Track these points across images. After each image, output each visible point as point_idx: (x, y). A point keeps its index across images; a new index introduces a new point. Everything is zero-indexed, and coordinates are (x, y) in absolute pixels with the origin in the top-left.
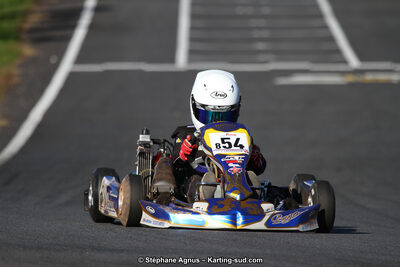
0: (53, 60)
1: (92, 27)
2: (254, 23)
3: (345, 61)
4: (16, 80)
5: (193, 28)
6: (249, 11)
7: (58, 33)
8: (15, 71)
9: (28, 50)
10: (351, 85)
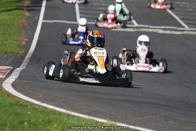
0: (36, 18)
1: (46, 7)
2: (100, 8)
3: (133, 24)
4: (26, 24)
5: (80, 9)
6: (98, 4)
7: (36, 8)
8: (24, 21)
9: (27, 14)
10: (136, 32)
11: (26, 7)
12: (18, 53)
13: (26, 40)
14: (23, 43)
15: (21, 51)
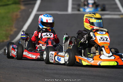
3: (120, 11)
4: (19, 16)
11: (23, 1)
12: (3, 42)
13: (15, 30)
14: (12, 33)
15: (7, 39)
